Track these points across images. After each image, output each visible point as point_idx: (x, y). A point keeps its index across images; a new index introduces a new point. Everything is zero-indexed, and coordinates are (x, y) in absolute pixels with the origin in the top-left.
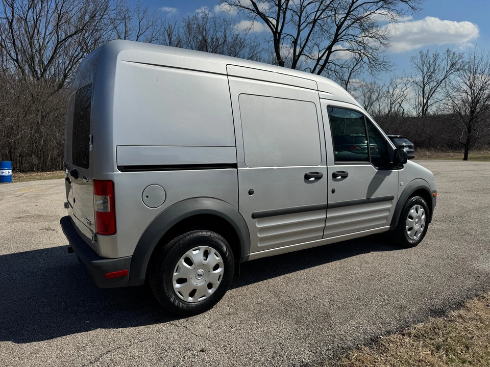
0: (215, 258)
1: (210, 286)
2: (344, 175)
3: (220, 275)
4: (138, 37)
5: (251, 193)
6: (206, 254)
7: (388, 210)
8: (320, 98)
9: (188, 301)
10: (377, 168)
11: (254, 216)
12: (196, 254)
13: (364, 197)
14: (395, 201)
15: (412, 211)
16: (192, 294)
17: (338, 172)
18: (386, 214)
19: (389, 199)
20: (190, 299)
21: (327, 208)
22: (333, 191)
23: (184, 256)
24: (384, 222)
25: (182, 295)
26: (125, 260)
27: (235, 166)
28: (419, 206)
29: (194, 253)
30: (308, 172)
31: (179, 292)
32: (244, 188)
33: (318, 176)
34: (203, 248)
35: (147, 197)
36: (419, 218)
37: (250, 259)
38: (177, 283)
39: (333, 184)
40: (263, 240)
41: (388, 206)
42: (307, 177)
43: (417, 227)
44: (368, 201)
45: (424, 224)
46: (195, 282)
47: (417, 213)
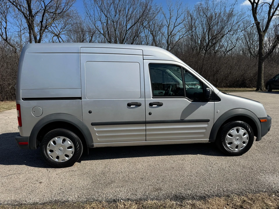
0: (69, 143)
1: (67, 156)
2: (160, 105)
3: (73, 152)
5: (90, 112)
6: (64, 140)
7: (204, 128)
8: (143, 59)
10: (193, 100)
11: (93, 124)
13: (179, 119)
14: (211, 123)
15: (233, 131)
17: (153, 102)
18: (204, 131)
19: (207, 121)
20: (57, 160)
21: (146, 123)
22: (150, 114)
23: (52, 140)
24: (202, 136)
25: (52, 158)
26: (26, 138)
27: (80, 98)
28: (240, 128)
29: (57, 139)
30: (130, 102)
31: (51, 156)
32: (86, 111)
33: (138, 105)
34: (62, 137)
36: (240, 136)
37: (95, 146)
38: (49, 152)
39: (149, 109)
40: (100, 137)
42: (129, 105)
43: (237, 143)
44: (182, 121)
45: (247, 141)
46: (58, 153)
47: (238, 132)
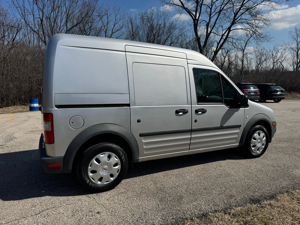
0: (115, 159)
1: (112, 176)
2: (204, 111)
3: (118, 170)
4: (114, 25)
5: (139, 121)
6: (109, 157)
7: (237, 133)
8: (188, 64)
9: (98, 184)
10: (229, 107)
11: (141, 135)
12: (103, 157)
13: (219, 125)
14: (242, 128)
15: (256, 135)
16: (101, 179)
17: (199, 109)
18: (236, 136)
19: (238, 127)
20: (99, 183)
21: (191, 131)
22: (196, 121)
23: (95, 157)
24: (235, 141)
25: (94, 180)
26: (60, 158)
27: (128, 105)
28: (261, 132)
29: (101, 156)
30: (178, 109)
31: (92, 178)
32: (134, 119)
33: (185, 112)
34: (107, 153)
35: (72, 123)
36: (261, 139)
37: (140, 161)
38: (91, 173)
39: (195, 117)
40: (147, 150)
41: (237, 131)
42: (177, 112)
43: (259, 145)
44: (221, 128)
45: (265, 143)
46: (102, 173)
47: (259, 136)
